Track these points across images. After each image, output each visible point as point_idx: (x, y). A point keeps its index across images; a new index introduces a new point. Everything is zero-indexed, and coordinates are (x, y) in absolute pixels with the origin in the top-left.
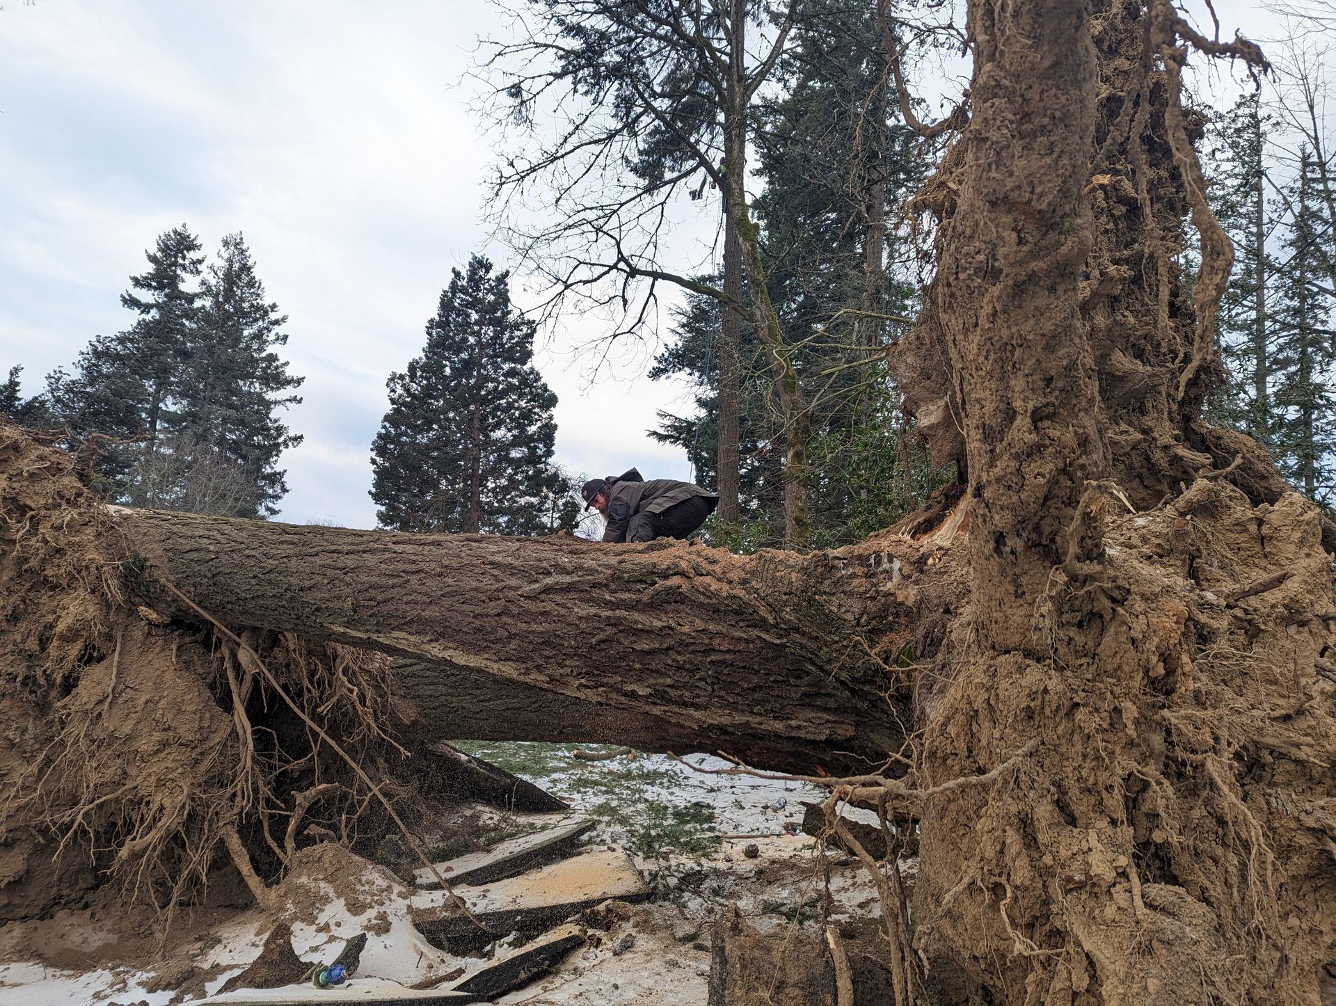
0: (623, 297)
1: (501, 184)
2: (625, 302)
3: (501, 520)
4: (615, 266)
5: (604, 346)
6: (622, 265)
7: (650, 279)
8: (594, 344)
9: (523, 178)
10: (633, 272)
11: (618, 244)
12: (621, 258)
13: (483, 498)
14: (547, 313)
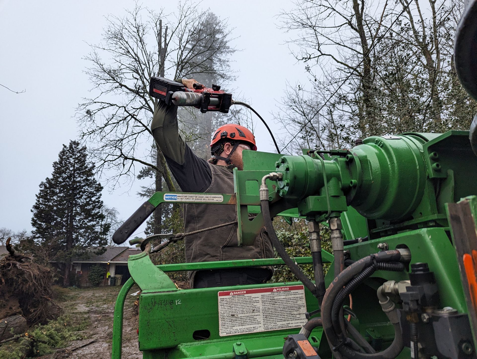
0: (123, 164)
1: (84, 136)
2: (124, 165)
3: (81, 231)
4: (120, 156)
5: (117, 178)
6: (122, 156)
7: (131, 161)
8: (114, 178)
9: (91, 134)
10: (126, 158)
11: (121, 150)
12: (122, 154)
13: (74, 224)
14: (98, 170)
